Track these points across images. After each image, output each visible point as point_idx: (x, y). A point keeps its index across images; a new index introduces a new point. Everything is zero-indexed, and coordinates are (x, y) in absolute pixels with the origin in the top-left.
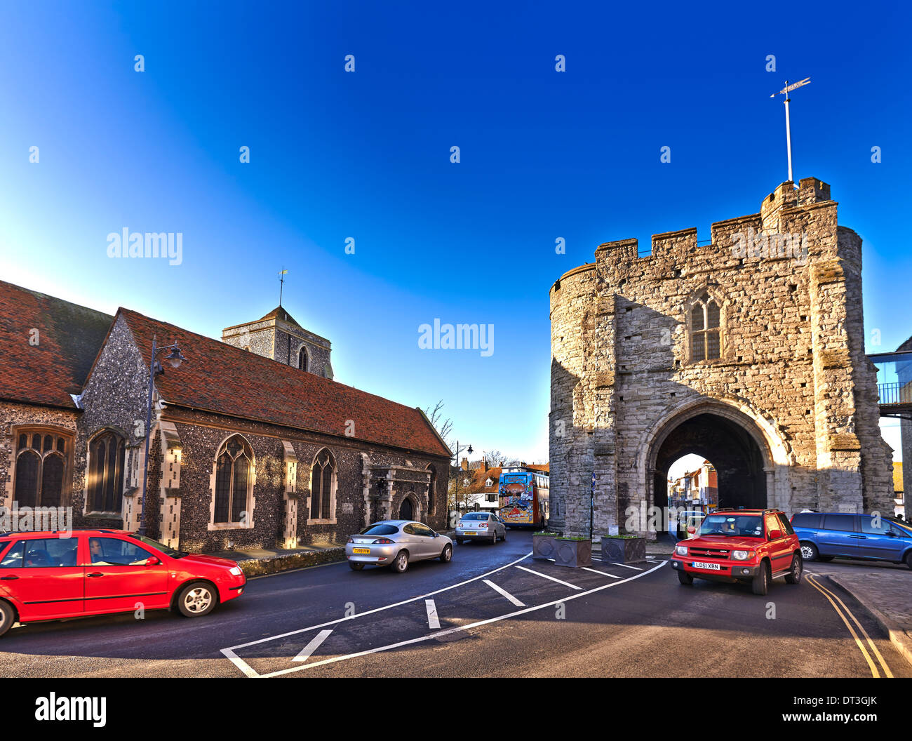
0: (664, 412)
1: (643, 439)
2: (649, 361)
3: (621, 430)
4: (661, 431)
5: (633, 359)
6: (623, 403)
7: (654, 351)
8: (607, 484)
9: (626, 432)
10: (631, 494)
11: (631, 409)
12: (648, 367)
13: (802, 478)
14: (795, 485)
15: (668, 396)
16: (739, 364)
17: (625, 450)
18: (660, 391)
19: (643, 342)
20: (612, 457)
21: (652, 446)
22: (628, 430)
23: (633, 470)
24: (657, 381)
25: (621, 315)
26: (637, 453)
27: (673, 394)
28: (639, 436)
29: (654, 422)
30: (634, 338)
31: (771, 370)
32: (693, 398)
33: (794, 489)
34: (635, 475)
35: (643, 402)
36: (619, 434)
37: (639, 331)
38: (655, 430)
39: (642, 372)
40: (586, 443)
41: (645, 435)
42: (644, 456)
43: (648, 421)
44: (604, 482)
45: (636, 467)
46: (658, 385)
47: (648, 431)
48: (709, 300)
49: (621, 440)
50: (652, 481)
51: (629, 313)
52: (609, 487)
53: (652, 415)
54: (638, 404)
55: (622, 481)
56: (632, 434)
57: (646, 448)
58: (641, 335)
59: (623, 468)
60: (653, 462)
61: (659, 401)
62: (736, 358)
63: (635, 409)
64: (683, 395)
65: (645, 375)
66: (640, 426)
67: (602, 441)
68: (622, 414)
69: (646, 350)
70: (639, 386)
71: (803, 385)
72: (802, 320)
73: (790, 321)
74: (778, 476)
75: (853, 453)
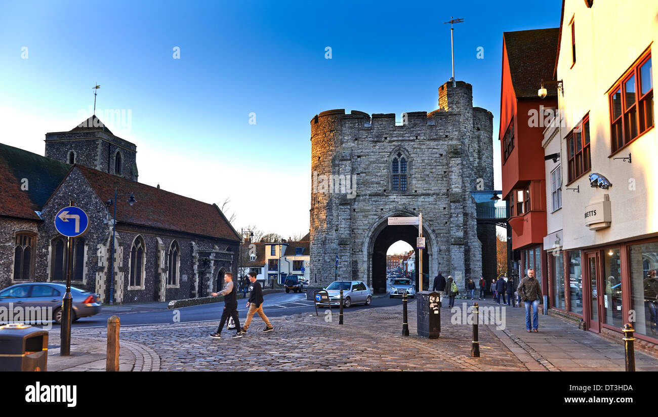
0: (377, 220)
1: (366, 235)
2: (370, 189)
3: (354, 229)
4: (376, 230)
5: (362, 187)
6: (355, 213)
7: (372, 183)
8: (345, 261)
9: (357, 230)
10: (359, 267)
11: (360, 217)
12: (369, 192)
13: (443, 258)
14: (440, 262)
15: (379, 210)
16: (416, 195)
17: (356, 241)
18: (375, 207)
19: (367, 178)
20: (348, 246)
21: (371, 238)
22: (358, 229)
23: (361, 253)
24: (374, 201)
25: (354, 160)
26: (363, 243)
27: (382, 209)
28: (363, 233)
29: (372, 225)
30: (362, 174)
31: (431, 199)
32: (393, 212)
33: (440, 263)
34: (361, 256)
35: (366, 213)
36: (353, 231)
37: (364, 171)
38: (372, 230)
39: (365, 195)
40: (334, 236)
41: (367, 232)
42: (366, 245)
43: (368, 225)
44: (344, 260)
45: (362, 251)
46: (374, 203)
47: (369, 230)
48: (402, 156)
49: (354, 235)
50: (371, 260)
51: (359, 159)
52: (346, 263)
53: (371, 221)
54: (364, 214)
55: (354, 259)
56: (360, 232)
57: (368, 240)
58: (365, 173)
59: (355, 252)
60: (372, 248)
61: (375, 213)
62: (414, 191)
63: (362, 217)
64: (387, 210)
65: (367, 197)
66: (364, 227)
67: (343, 236)
68: (355, 219)
69: (368, 183)
70: (364, 204)
71: (445, 208)
72: (444, 173)
73: (439, 173)
74: (433, 257)
75: (461, 246)
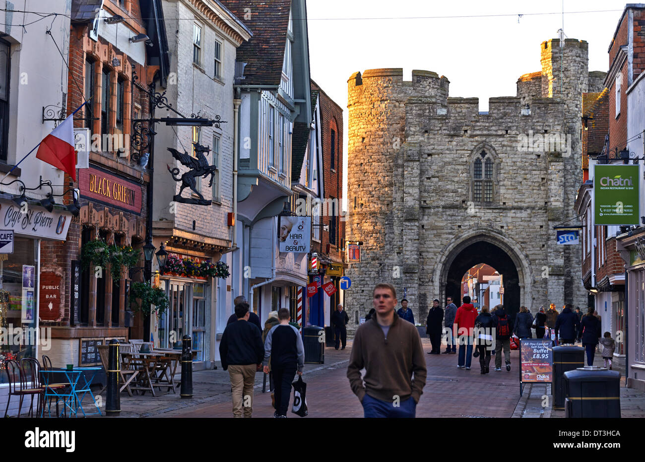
0: (453, 240)
1: (438, 260)
2: (444, 199)
3: (422, 252)
4: (451, 253)
5: (432, 196)
6: (424, 230)
7: (447, 191)
8: (412, 295)
9: (426, 254)
10: (429, 302)
11: (430, 236)
12: (443, 203)
13: (538, 292)
14: (534, 296)
15: (456, 228)
16: (505, 209)
17: (425, 267)
18: (451, 223)
19: (440, 183)
20: (416, 275)
21: (444, 264)
22: (428, 252)
23: (430, 284)
24: (449, 215)
25: (424, 160)
26: (434, 271)
27: (460, 226)
28: (435, 257)
29: (446, 247)
30: (433, 179)
31: (524, 214)
32: (473, 230)
33: (534, 299)
34: (432, 288)
35: (439, 231)
36: (421, 255)
37: (436, 174)
38: (447, 253)
39: (438, 207)
40: (395, 261)
41: (439, 256)
42: (438, 273)
43: (442, 246)
44: (410, 293)
45: (432, 282)
46: (449, 218)
47: (442, 253)
48: (486, 156)
49: (422, 260)
50: (444, 292)
51: (429, 158)
52: (413, 297)
53: (444, 242)
54: (435, 232)
55: (423, 292)
56: (430, 255)
57: (440, 266)
58: (438, 177)
59: (423, 282)
60: (445, 277)
61: (450, 231)
62: (502, 204)
63: (433, 236)
64: (466, 227)
65: (440, 210)
66: (435, 250)
67: (409, 262)
68: (423, 239)
69: (442, 190)
70: (436, 218)
71: (541, 227)
72: (542, 181)
73: (535, 181)
74: (526, 290)
75: (560, 277)
